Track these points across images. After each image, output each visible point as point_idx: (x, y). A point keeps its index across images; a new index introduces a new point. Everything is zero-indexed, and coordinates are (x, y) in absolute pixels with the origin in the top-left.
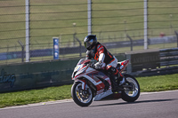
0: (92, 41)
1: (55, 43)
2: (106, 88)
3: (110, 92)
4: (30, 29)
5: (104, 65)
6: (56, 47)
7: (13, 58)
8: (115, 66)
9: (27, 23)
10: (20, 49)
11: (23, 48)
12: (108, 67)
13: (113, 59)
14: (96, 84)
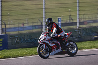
0: (50, 22)
1: (59, 21)
2: (58, 48)
3: (60, 50)
4: (45, 13)
5: (56, 35)
6: (60, 23)
7: (36, 29)
8: (63, 35)
9: (44, 10)
10: (40, 24)
11: (41, 23)
12: (59, 36)
13: (62, 31)
14: (52, 45)
